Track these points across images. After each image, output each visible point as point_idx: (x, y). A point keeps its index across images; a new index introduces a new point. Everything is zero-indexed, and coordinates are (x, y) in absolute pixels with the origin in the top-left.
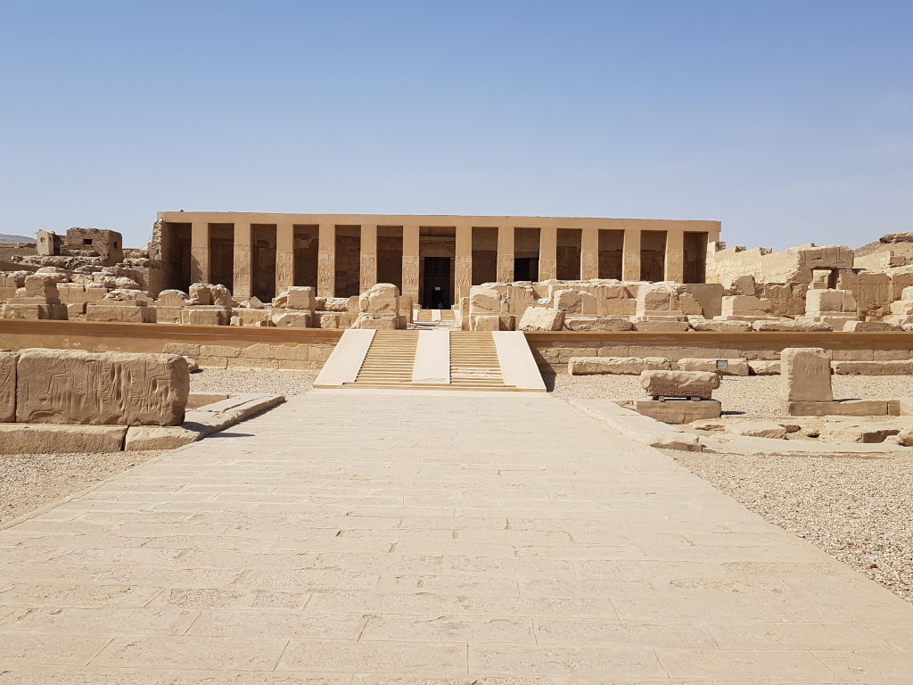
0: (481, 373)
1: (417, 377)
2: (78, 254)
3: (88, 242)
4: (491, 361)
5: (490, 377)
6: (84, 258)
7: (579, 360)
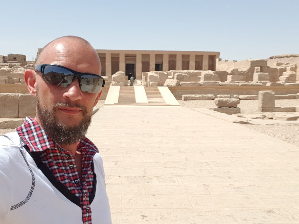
0: (157, 100)
1: (138, 101)
2: (12, 62)
3: (15, 58)
4: (160, 96)
5: (160, 101)
6: (14, 64)
7: (186, 95)
